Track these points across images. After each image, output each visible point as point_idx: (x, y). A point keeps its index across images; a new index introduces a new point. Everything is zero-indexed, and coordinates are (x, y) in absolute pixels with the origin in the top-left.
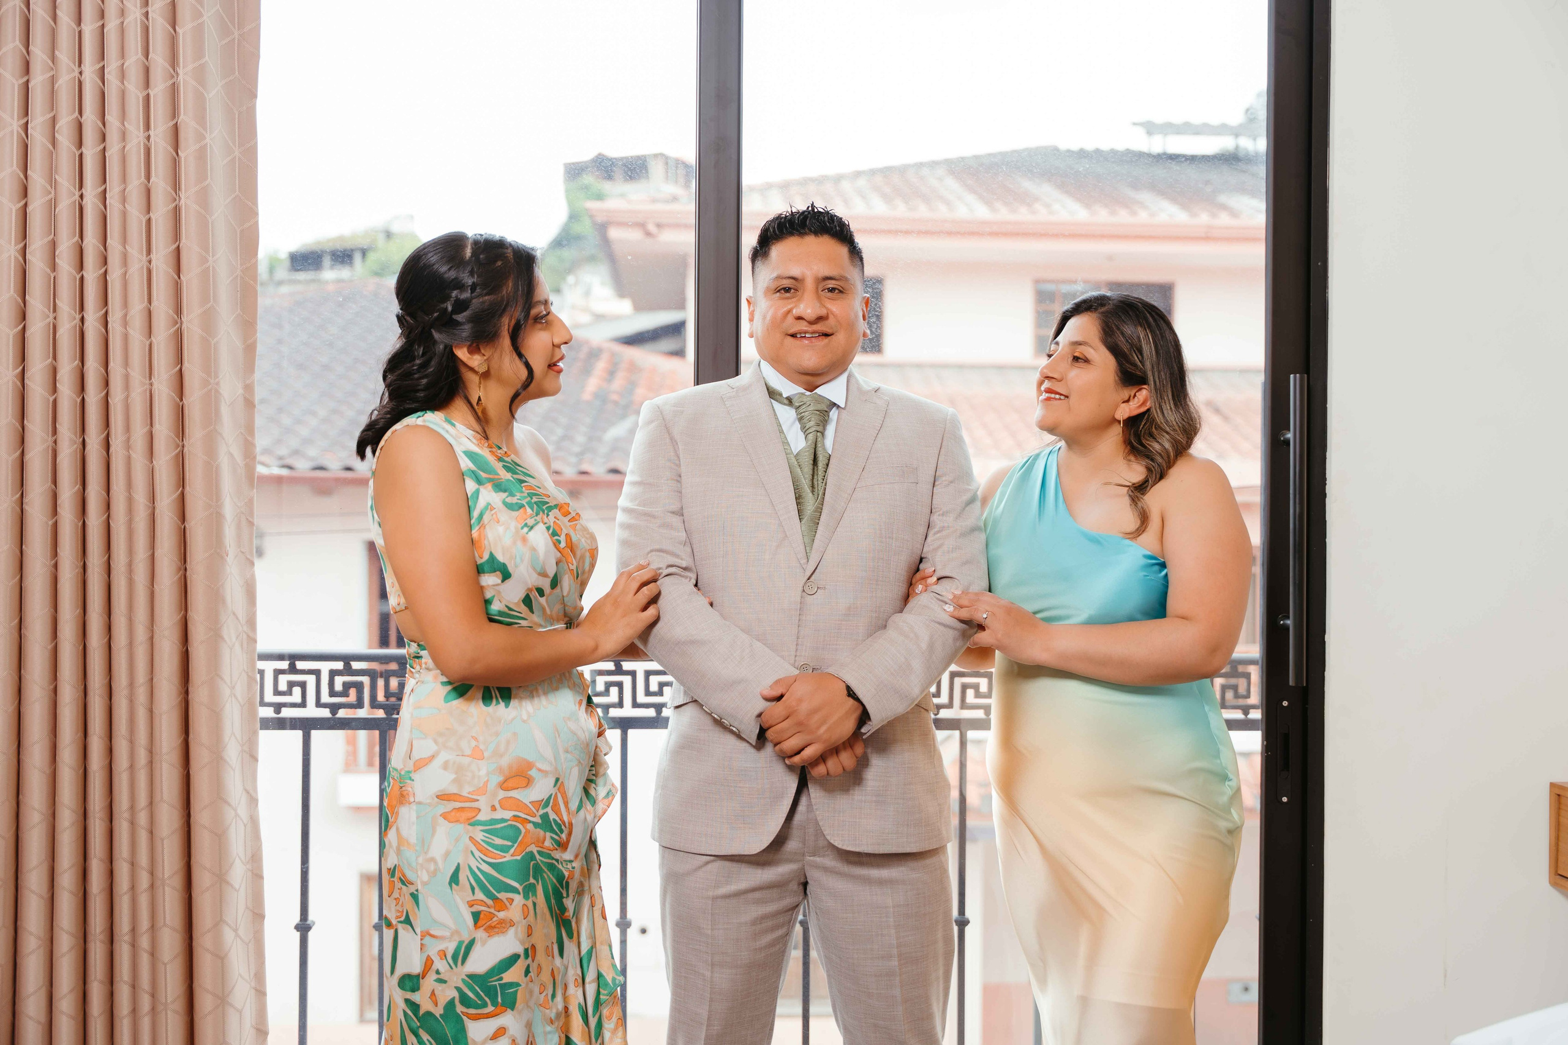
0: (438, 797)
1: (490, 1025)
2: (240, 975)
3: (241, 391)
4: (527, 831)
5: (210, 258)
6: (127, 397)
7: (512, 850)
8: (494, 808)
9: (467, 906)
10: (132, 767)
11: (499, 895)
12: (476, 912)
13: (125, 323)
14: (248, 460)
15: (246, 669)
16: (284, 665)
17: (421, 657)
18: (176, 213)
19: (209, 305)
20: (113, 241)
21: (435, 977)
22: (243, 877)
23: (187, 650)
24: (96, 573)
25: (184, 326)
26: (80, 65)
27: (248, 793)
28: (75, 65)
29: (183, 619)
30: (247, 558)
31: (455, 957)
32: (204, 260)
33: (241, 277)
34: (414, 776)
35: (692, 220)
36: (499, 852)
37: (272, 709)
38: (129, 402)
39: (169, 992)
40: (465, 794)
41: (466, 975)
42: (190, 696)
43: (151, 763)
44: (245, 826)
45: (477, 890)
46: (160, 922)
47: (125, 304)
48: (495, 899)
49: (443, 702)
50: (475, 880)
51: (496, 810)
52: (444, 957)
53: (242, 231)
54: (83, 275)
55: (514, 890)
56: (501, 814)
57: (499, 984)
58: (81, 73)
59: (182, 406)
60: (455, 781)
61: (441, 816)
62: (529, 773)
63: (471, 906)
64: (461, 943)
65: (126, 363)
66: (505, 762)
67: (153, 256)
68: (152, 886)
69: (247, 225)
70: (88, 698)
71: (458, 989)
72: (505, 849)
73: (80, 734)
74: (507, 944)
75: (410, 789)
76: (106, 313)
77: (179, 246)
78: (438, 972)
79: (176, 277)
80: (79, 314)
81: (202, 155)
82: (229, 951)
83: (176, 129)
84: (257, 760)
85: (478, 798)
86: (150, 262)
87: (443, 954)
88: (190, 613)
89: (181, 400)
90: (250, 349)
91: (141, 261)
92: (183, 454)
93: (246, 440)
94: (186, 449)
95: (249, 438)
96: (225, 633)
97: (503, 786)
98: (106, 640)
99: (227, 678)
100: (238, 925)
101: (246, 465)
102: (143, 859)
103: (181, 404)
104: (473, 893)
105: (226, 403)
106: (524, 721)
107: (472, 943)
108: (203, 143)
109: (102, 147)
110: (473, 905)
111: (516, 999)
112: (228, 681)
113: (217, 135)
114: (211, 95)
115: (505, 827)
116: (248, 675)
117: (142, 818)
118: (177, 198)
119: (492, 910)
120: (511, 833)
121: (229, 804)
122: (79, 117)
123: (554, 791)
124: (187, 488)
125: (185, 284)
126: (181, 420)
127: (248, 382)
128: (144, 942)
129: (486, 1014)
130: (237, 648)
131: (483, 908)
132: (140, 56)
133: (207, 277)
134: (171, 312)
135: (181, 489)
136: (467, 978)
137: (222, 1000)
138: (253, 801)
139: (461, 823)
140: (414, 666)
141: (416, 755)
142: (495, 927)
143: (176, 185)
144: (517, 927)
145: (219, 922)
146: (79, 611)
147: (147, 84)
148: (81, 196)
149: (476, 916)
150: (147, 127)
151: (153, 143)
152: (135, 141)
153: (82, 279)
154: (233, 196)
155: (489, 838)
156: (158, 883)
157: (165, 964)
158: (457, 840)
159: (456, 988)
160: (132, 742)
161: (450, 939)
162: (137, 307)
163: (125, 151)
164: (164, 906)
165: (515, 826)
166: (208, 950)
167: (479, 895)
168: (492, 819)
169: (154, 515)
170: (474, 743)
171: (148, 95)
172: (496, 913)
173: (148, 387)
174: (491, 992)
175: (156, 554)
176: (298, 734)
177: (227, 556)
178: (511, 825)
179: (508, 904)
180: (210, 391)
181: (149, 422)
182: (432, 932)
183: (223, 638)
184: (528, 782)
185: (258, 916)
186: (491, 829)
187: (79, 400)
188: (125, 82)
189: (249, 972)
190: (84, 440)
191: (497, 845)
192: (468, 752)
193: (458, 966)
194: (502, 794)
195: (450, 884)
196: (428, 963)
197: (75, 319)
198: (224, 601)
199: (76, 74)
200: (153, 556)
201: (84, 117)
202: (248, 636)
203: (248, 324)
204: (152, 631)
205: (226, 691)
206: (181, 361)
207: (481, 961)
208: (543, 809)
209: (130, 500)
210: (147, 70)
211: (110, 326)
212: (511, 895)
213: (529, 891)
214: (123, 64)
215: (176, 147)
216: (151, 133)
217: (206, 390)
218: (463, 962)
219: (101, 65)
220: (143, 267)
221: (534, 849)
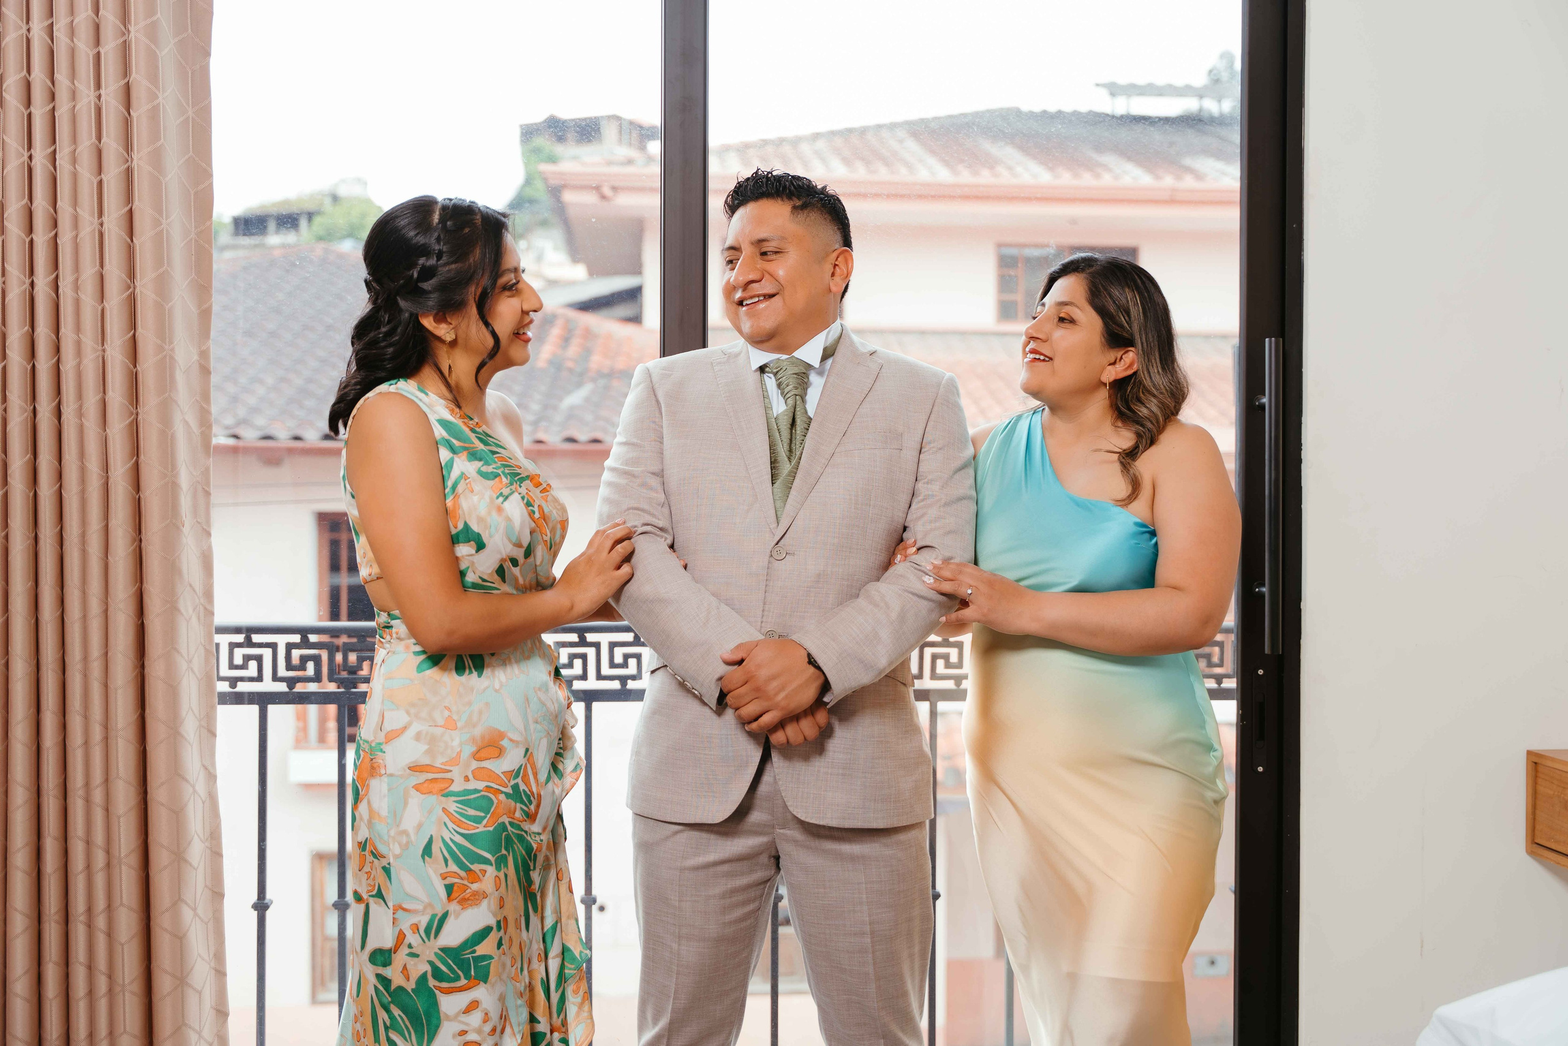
0: (410, 768)
1: (463, 999)
2: (199, 955)
3: (196, 357)
4: (500, 802)
5: (164, 221)
6: (79, 364)
7: (485, 822)
8: (467, 779)
9: (440, 878)
10: (86, 743)
11: (472, 867)
12: (448, 885)
13: (76, 287)
14: (204, 428)
15: (203, 642)
16: (240, 638)
17: (392, 627)
18: (129, 174)
19: (161, 270)
20: (63, 203)
21: (407, 951)
22: (202, 854)
23: (143, 624)
24: (48, 545)
25: (138, 291)
26: (28, 22)
27: (206, 769)
28: (23, 22)
29: (139, 591)
30: (203, 529)
31: (428, 931)
32: (157, 223)
33: (196, 241)
34: (385, 748)
35: (657, 183)
36: (472, 823)
37: (227, 683)
38: (81, 368)
39: (126, 973)
40: (438, 765)
41: (439, 949)
42: (146, 671)
43: (106, 739)
44: (203, 803)
45: (450, 862)
46: (117, 902)
47: (77, 268)
48: (469, 871)
49: (415, 673)
50: (448, 851)
51: (469, 780)
52: (417, 931)
53: (196, 194)
54: (32, 238)
55: (487, 861)
56: (474, 784)
57: (472, 957)
58: (29, 30)
59: (136, 373)
60: (429, 752)
61: (413, 787)
62: (501, 743)
63: (444, 879)
64: (434, 916)
65: (78, 328)
66: (478, 732)
67: (105, 219)
68: (108, 865)
69: (202, 186)
70: (41, 672)
71: (431, 963)
72: (478, 820)
73: (33, 710)
74: (480, 916)
75: (381, 761)
76: (57, 277)
77: (131, 209)
78: (410, 946)
79: (129, 240)
80: (29, 278)
81: (154, 114)
82: (188, 930)
83: (127, 89)
84: (214, 735)
85: (451, 768)
86: (102, 225)
87: (415, 928)
88: (145, 585)
89: (135, 366)
90: (205, 315)
91: (92, 224)
92: (137, 422)
93: (202, 408)
94: (140, 417)
95: (204, 406)
96: (181, 605)
97: (476, 756)
98: (59, 613)
99: (184, 651)
100: (197, 905)
101: (202, 433)
102: (99, 838)
103: (135, 370)
104: (447, 865)
105: (181, 369)
106: (496, 691)
107: (445, 916)
108: (155, 103)
109: (51, 106)
110: (446, 878)
111: (489, 972)
112: (185, 655)
113: (169, 95)
114: (164, 53)
115: (478, 797)
116: (205, 649)
117: (98, 796)
118: (130, 161)
119: (466, 882)
120: (483, 803)
121: (187, 781)
122: (27, 76)
123: (523, 761)
124: (142, 457)
125: (138, 248)
126: (134, 388)
127: (204, 348)
128: (101, 922)
129: (459, 987)
130: (194, 620)
131: (456, 880)
132: (90, 12)
133: (160, 240)
134: (124, 276)
135: (135, 458)
136: (439, 952)
137: (182, 981)
138: (211, 777)
139: (434, 794)
140: (384, 636)
141: (388, 727)
142: (468, 899)
143: (128, 145)
144: (490, 899)
145: (178, 900)
146: (31, 583)
147: (97, 42)
148: (30, 157)
149: (449, 889)
150: (98, 86)
151: (104, 101)
152: (85, 101)
153: (31, 242)
154: (187, 157)
155: (462, 809)
156: (115, 862)
157: (122, 945)
158: (430, 812)
159: (428, 961)
160: (86, 717)
161: (423, 912)
162: (89, 271)
163: (76, 111)
164: (121, 886)
165: (487, 796)
166: (166, 930)
167: (453, 867)
168: (465, 790)
169: (108, 485)
170: (447, 713)
171: (99, 53)
172: (470, 885)
173: (100, 353)
174: (464, 965)
175: (110, 525)
176: (255, 709)
177: (183, 526)
178: (484, 795)
179: (481, 876)
180: (165, 357)
181: (102, 390)
182: (404, 906)
183: (179, 611)
184: (500, 752)
185: (217, 895)
186: (465, 800)
187: (29, 367)
188: (74, 39)
189: (209, 953)
190: (35, 408)
191: (471, 816)
192: (441, 722)
193: (431, 940)
194: (475, 764)
195: (423, 856)
196: (401, 937)
197: (25, 283)
198: (180, 573)
199: (24, 31)
200: (107, 526)
201: (33, 76)
202: (205, 609)
203: (203, 288)
204: (107, 604)
205: (183, 665)
206: (135, 327)
207: (454, 934)
208: (515, 779)
209: (83, 470)
210: (97, 28)
211: (60, 291)
212: (483, 867)
213: (501, 862)
214: (72, 21)
215: (128, 106)
216: (102, 92)
217: (160, 356)
218: (436, 936)
219: (50, 22)
220: (94, 230)
221: (505, 819)
